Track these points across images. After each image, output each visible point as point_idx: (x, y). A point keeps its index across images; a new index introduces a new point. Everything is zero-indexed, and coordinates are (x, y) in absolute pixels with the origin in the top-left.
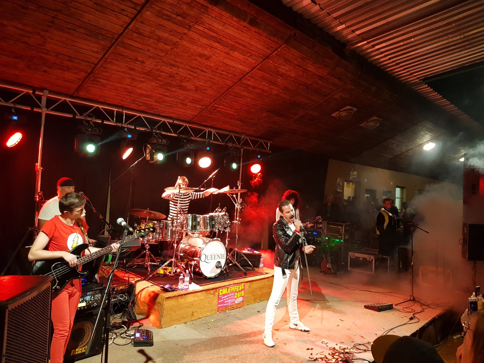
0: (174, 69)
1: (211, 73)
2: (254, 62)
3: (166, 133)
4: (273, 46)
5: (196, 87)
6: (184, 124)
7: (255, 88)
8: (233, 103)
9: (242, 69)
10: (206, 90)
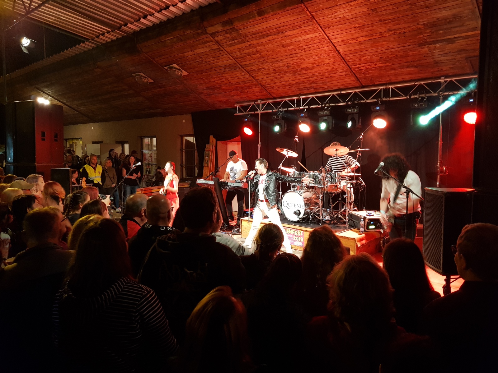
0: (281, 62)
1: (302, 51)
2: (310, 27)
3: (334, 104)
4: (298, 11)
5: (312, 63)
6: (354, 91)
7: (354, 39)
8: (363, 58)
9: (313, 36)
10: (324, 62)
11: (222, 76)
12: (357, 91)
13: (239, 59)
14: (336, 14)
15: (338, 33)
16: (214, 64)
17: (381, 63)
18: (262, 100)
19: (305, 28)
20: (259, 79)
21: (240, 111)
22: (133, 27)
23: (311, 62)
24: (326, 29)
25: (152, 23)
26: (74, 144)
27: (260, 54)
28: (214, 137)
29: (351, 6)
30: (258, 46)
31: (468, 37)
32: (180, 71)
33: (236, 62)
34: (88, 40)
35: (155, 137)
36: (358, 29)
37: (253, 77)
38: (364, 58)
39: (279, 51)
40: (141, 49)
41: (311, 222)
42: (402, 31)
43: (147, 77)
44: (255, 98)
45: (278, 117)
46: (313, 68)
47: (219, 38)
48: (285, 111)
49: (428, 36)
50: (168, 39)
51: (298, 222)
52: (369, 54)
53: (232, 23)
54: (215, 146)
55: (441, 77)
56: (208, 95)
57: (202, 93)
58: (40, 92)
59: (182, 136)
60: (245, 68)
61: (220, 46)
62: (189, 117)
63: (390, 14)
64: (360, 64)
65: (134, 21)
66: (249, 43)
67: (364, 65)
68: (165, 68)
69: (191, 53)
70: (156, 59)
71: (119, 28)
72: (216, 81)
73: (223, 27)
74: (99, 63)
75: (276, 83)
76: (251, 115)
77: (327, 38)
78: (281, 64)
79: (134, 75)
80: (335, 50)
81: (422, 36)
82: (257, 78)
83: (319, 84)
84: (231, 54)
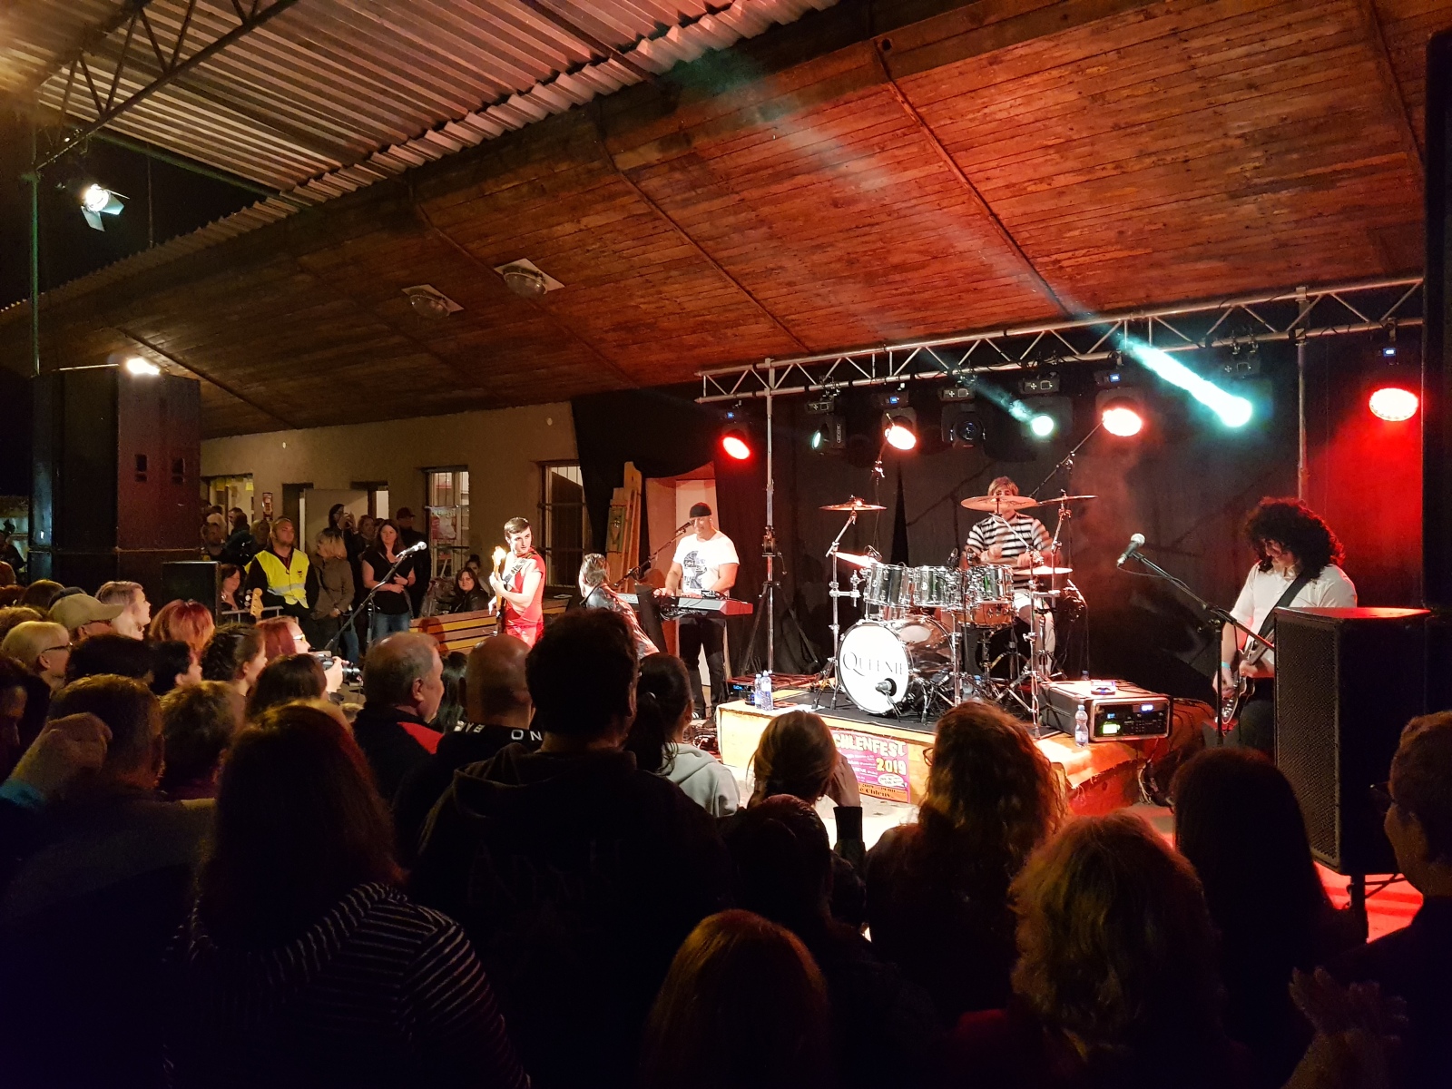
0: (829, 249)
1: (890, 218)
2: (914, 149)
3: (986, 369)
4: (879, 102)
5: (920, 252)
6: (1042, 329)
7: (1041, 180)
8: (1068, 235)
9: (923, 174)
10: (953, 247)
11: (660, 293)
12: (1051, 328)
13: (710, 243)
14: (986, 111)
15: (994, 164)
16: (635, 258)
17: (1119, 247)
18: (776, 358)
19: (897, 152)
20: (766, 299)
21: (712, 391)
22: (405, 155)
23: (914, 248)
24: (959, 154)
25: (458, 141)
26: (230, 493)
27: (770, 228)
28: (637, 468)
29: (1031, 86)
30: (763, 205)
31: (1373, 170)
32: (539, 279)
33: (701, 252)
34: (275, 192)
35: (465, 468)
36: (1052, 151)
37: (748, 292)
38: (1071, 234)
39: (823, 218)
40: (427, 218)
41: (928, 715)
42: (1181, 155)
43: (443, 296)
44: (754, 353)
45: (824, 406)
46: (923, 266)
47: (652, 184)
48: (842, 389)
49: (1256, 168)
50: (504, 189)
51: (890, 715)
52: (1085, 223)
53: (689, 142)
54: (640, 492)
55: (1300, 284)
56: (618, 346)
57: (602, 340)
58: (135, 341)
59: (543, 466)
60: (726, 268)
61: (653, 207)
62: (565, 408)
63: (1145, 107)
64: (1059, 251)
65: (409, 138)
66: (737, 197)
67: (1070, 254)
68: (497, 269)
69: (569, 227)
70: (472, 246)
71: (366, 159)
72: (641, 306)
73: (662, 151)
74: (305, 258)
75: (815, 309)
76: (744, 400)
77: (963, 180)
78: (833, 253)
79: (406, 290)
80: (987, 212)
81: (1238, 169)
82: (760, 296)
83: (940, 312)
84: (686, 230)
